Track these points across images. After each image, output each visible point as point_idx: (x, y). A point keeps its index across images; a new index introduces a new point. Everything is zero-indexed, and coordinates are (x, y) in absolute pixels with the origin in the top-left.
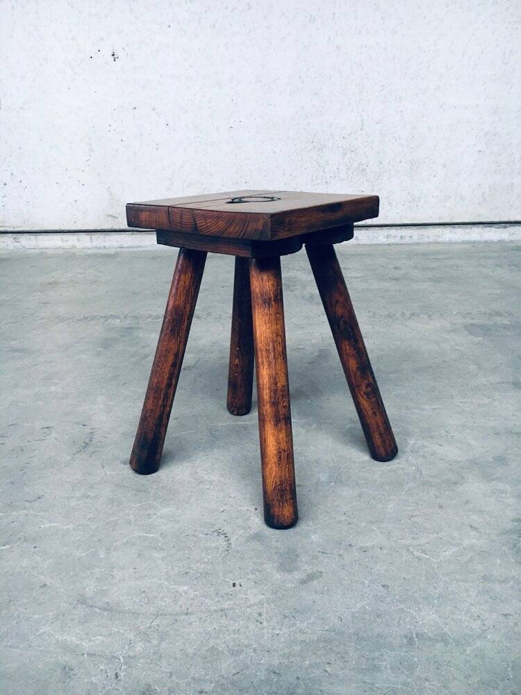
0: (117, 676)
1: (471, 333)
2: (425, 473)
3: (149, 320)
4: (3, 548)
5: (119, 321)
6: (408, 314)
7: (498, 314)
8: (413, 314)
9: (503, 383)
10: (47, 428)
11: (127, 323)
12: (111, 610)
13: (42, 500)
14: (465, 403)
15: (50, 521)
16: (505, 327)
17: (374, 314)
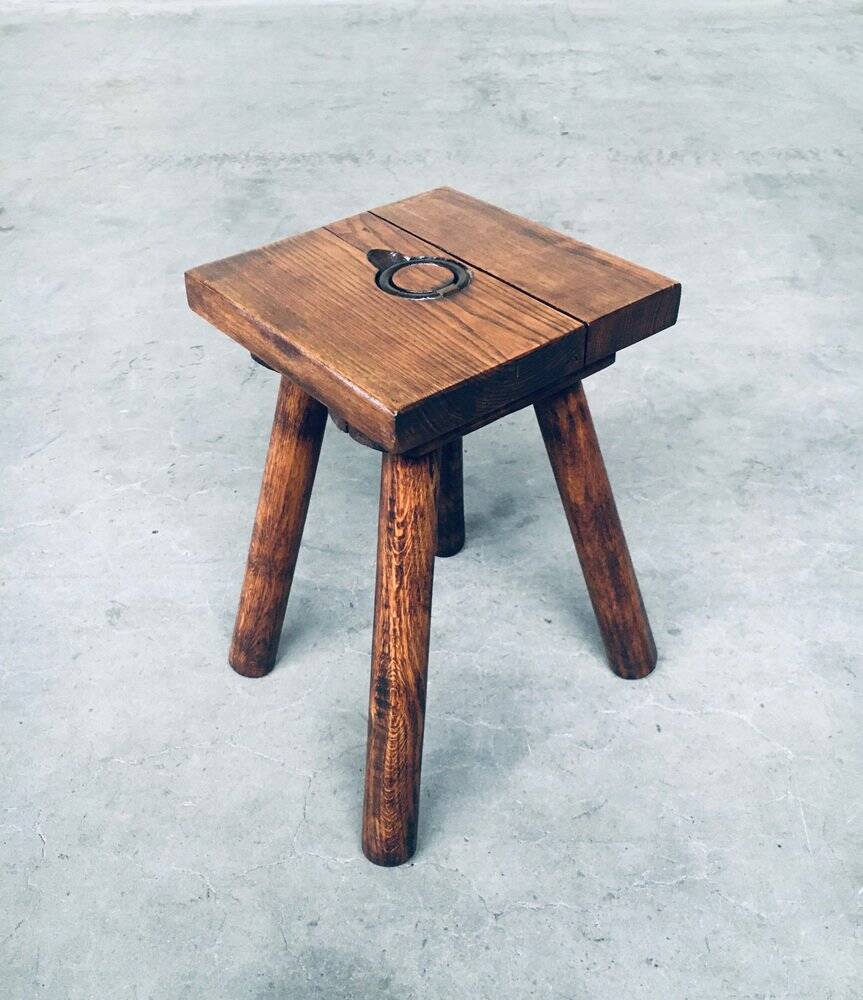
0: (352, 606)
1: (753, 192)
2: (657, 407)
3: (283, 165)
4: (202, 492)
5: (240, 166)
6: (667, 153)
7: (799, 155)
8: (674, 155)
9: (777, 278)
10: (197, 347)
11: (252, 171)
12: (332, 552)
13: (224, 440)
14: (721, 310)
15: (242, 464)
16: (802, 181)
17: (618, 153)
